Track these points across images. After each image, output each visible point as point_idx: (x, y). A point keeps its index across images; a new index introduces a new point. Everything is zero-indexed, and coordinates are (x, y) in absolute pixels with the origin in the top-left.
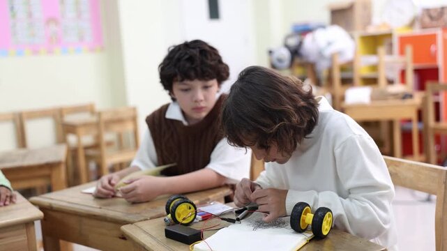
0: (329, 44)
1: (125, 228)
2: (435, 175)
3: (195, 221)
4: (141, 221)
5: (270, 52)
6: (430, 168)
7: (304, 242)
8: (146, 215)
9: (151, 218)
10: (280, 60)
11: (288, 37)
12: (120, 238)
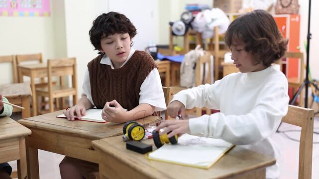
0: (213, 20)
1: (94, 142)
2: (301, 113)
3: (144, 138)
4: (107, 137)
5: (171, 24)
6: (298, 109)
7: (222, 154)
8: (110, 134)
9: (113, 136)
10: (178, 30)
11: (184, 13)
12: (89, 149)
